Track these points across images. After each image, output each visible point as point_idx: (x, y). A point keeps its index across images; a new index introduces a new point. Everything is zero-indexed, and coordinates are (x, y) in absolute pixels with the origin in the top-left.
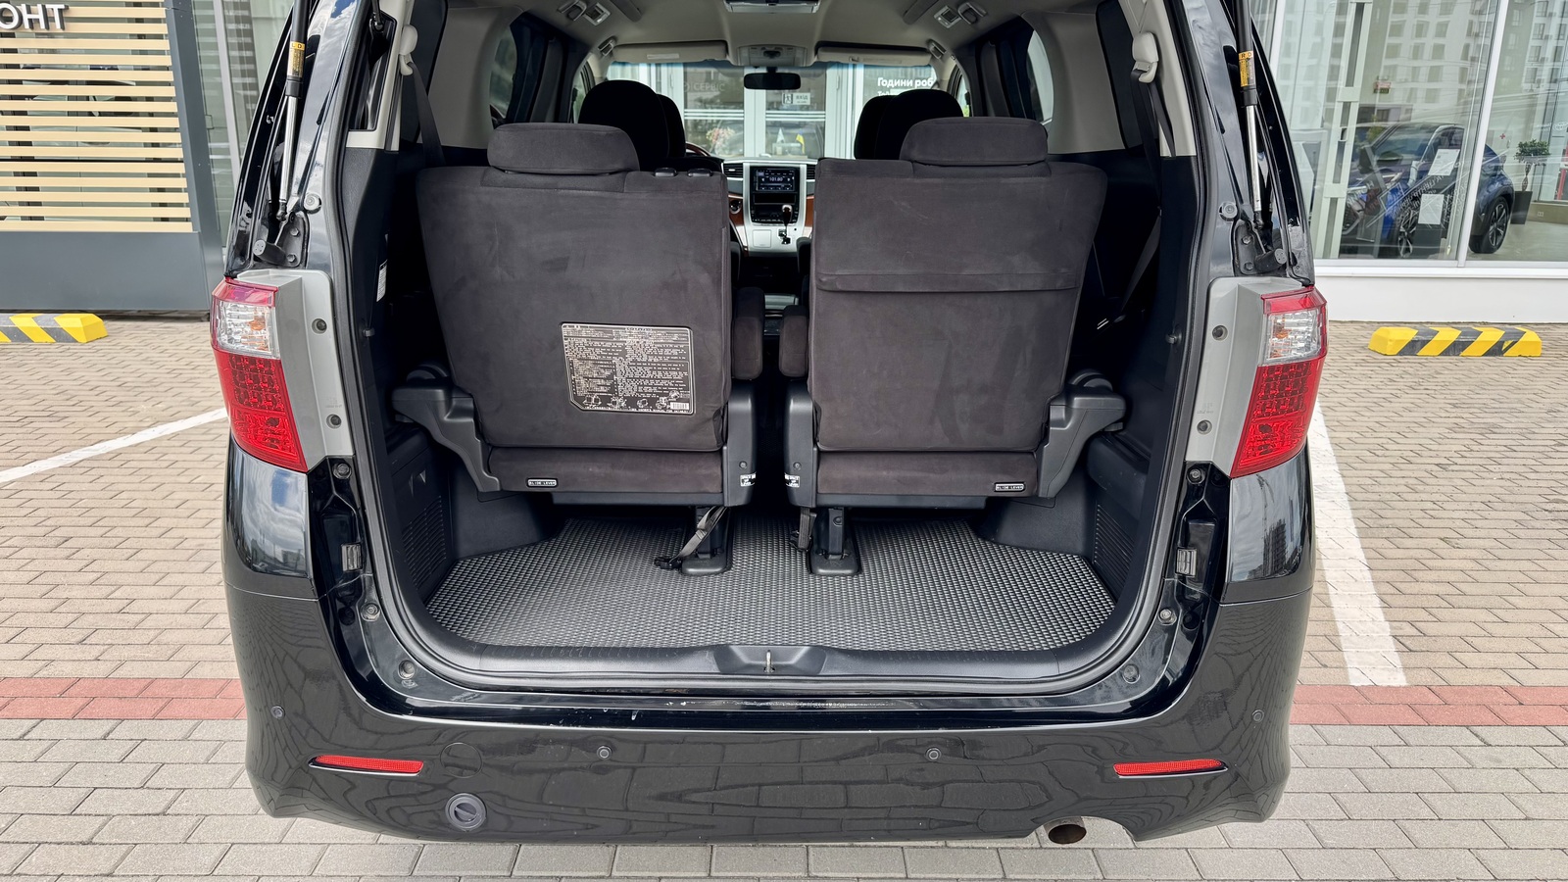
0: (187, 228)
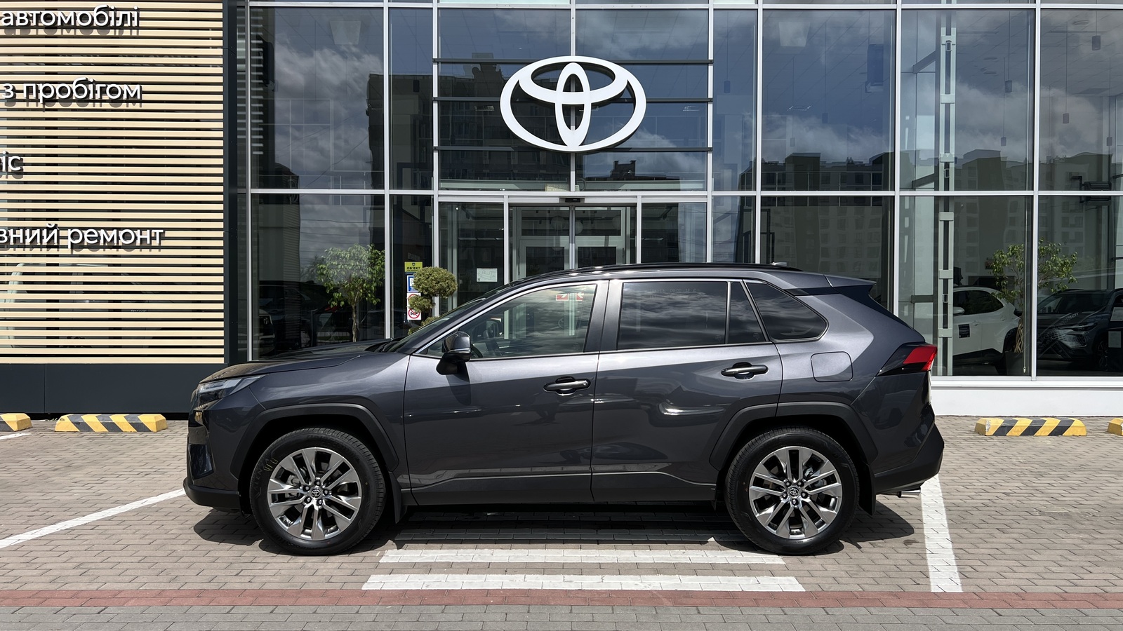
0: (221, 361)
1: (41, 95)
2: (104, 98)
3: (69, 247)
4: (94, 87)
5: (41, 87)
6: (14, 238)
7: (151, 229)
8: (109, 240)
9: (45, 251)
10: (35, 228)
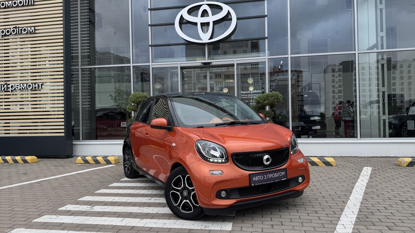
0: (63, 134)
1: (1, 34)
2: (22, 33)
3: (10, 91)
4: (18, 29)
5: (1, 31)
7: (38, 83)
8: (24, 88)
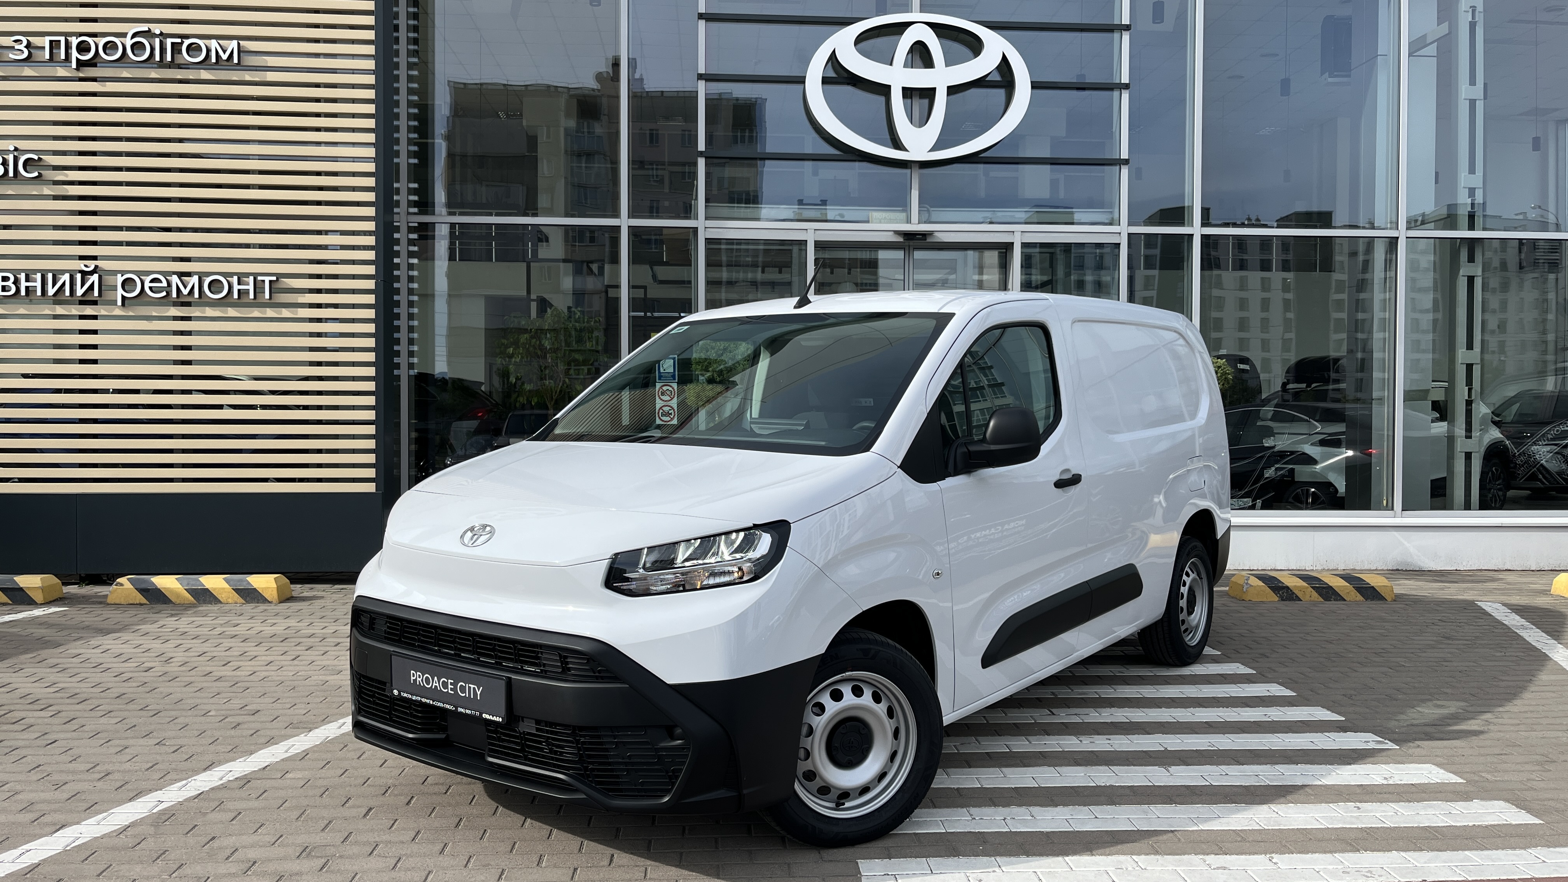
0: (370, 488)
1: (75, 54)
2: (178, 61)
3: (119, 303)
4: (161, 42)
5: (74, 41)
6: (27, 288)
7: (255, 275)
8: (185, 292)
9: (75, 310)
10: (63, 272)
